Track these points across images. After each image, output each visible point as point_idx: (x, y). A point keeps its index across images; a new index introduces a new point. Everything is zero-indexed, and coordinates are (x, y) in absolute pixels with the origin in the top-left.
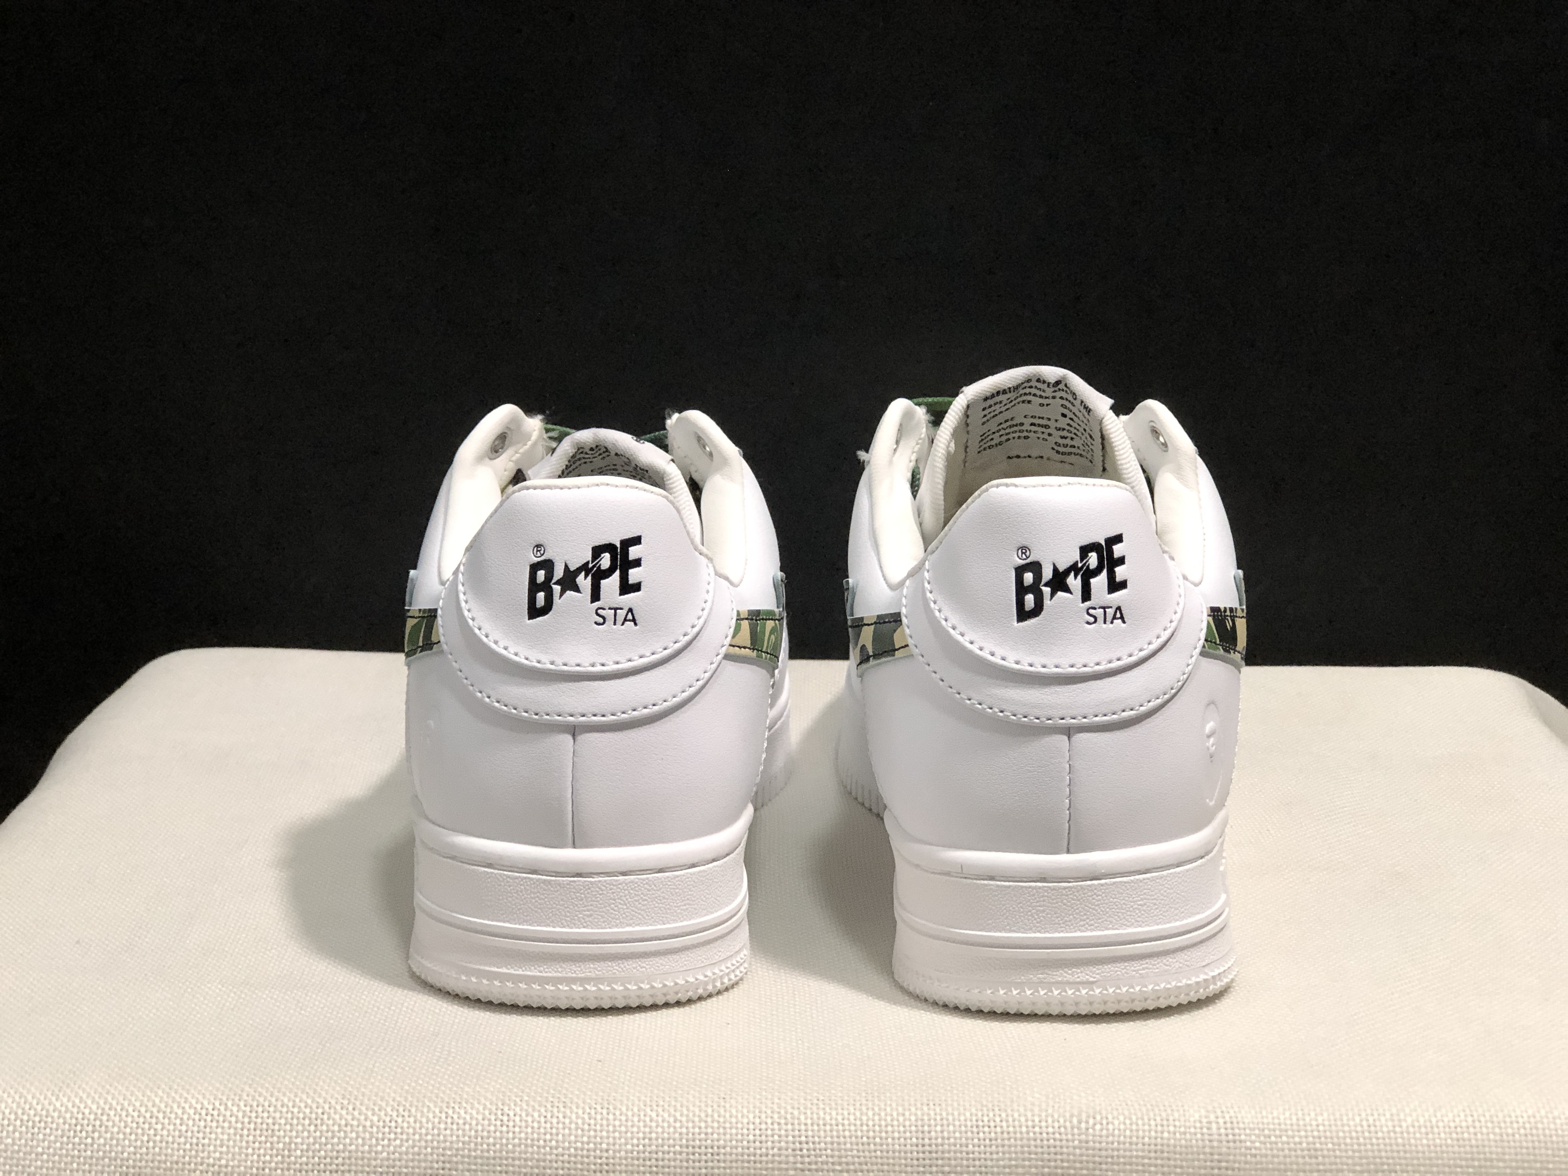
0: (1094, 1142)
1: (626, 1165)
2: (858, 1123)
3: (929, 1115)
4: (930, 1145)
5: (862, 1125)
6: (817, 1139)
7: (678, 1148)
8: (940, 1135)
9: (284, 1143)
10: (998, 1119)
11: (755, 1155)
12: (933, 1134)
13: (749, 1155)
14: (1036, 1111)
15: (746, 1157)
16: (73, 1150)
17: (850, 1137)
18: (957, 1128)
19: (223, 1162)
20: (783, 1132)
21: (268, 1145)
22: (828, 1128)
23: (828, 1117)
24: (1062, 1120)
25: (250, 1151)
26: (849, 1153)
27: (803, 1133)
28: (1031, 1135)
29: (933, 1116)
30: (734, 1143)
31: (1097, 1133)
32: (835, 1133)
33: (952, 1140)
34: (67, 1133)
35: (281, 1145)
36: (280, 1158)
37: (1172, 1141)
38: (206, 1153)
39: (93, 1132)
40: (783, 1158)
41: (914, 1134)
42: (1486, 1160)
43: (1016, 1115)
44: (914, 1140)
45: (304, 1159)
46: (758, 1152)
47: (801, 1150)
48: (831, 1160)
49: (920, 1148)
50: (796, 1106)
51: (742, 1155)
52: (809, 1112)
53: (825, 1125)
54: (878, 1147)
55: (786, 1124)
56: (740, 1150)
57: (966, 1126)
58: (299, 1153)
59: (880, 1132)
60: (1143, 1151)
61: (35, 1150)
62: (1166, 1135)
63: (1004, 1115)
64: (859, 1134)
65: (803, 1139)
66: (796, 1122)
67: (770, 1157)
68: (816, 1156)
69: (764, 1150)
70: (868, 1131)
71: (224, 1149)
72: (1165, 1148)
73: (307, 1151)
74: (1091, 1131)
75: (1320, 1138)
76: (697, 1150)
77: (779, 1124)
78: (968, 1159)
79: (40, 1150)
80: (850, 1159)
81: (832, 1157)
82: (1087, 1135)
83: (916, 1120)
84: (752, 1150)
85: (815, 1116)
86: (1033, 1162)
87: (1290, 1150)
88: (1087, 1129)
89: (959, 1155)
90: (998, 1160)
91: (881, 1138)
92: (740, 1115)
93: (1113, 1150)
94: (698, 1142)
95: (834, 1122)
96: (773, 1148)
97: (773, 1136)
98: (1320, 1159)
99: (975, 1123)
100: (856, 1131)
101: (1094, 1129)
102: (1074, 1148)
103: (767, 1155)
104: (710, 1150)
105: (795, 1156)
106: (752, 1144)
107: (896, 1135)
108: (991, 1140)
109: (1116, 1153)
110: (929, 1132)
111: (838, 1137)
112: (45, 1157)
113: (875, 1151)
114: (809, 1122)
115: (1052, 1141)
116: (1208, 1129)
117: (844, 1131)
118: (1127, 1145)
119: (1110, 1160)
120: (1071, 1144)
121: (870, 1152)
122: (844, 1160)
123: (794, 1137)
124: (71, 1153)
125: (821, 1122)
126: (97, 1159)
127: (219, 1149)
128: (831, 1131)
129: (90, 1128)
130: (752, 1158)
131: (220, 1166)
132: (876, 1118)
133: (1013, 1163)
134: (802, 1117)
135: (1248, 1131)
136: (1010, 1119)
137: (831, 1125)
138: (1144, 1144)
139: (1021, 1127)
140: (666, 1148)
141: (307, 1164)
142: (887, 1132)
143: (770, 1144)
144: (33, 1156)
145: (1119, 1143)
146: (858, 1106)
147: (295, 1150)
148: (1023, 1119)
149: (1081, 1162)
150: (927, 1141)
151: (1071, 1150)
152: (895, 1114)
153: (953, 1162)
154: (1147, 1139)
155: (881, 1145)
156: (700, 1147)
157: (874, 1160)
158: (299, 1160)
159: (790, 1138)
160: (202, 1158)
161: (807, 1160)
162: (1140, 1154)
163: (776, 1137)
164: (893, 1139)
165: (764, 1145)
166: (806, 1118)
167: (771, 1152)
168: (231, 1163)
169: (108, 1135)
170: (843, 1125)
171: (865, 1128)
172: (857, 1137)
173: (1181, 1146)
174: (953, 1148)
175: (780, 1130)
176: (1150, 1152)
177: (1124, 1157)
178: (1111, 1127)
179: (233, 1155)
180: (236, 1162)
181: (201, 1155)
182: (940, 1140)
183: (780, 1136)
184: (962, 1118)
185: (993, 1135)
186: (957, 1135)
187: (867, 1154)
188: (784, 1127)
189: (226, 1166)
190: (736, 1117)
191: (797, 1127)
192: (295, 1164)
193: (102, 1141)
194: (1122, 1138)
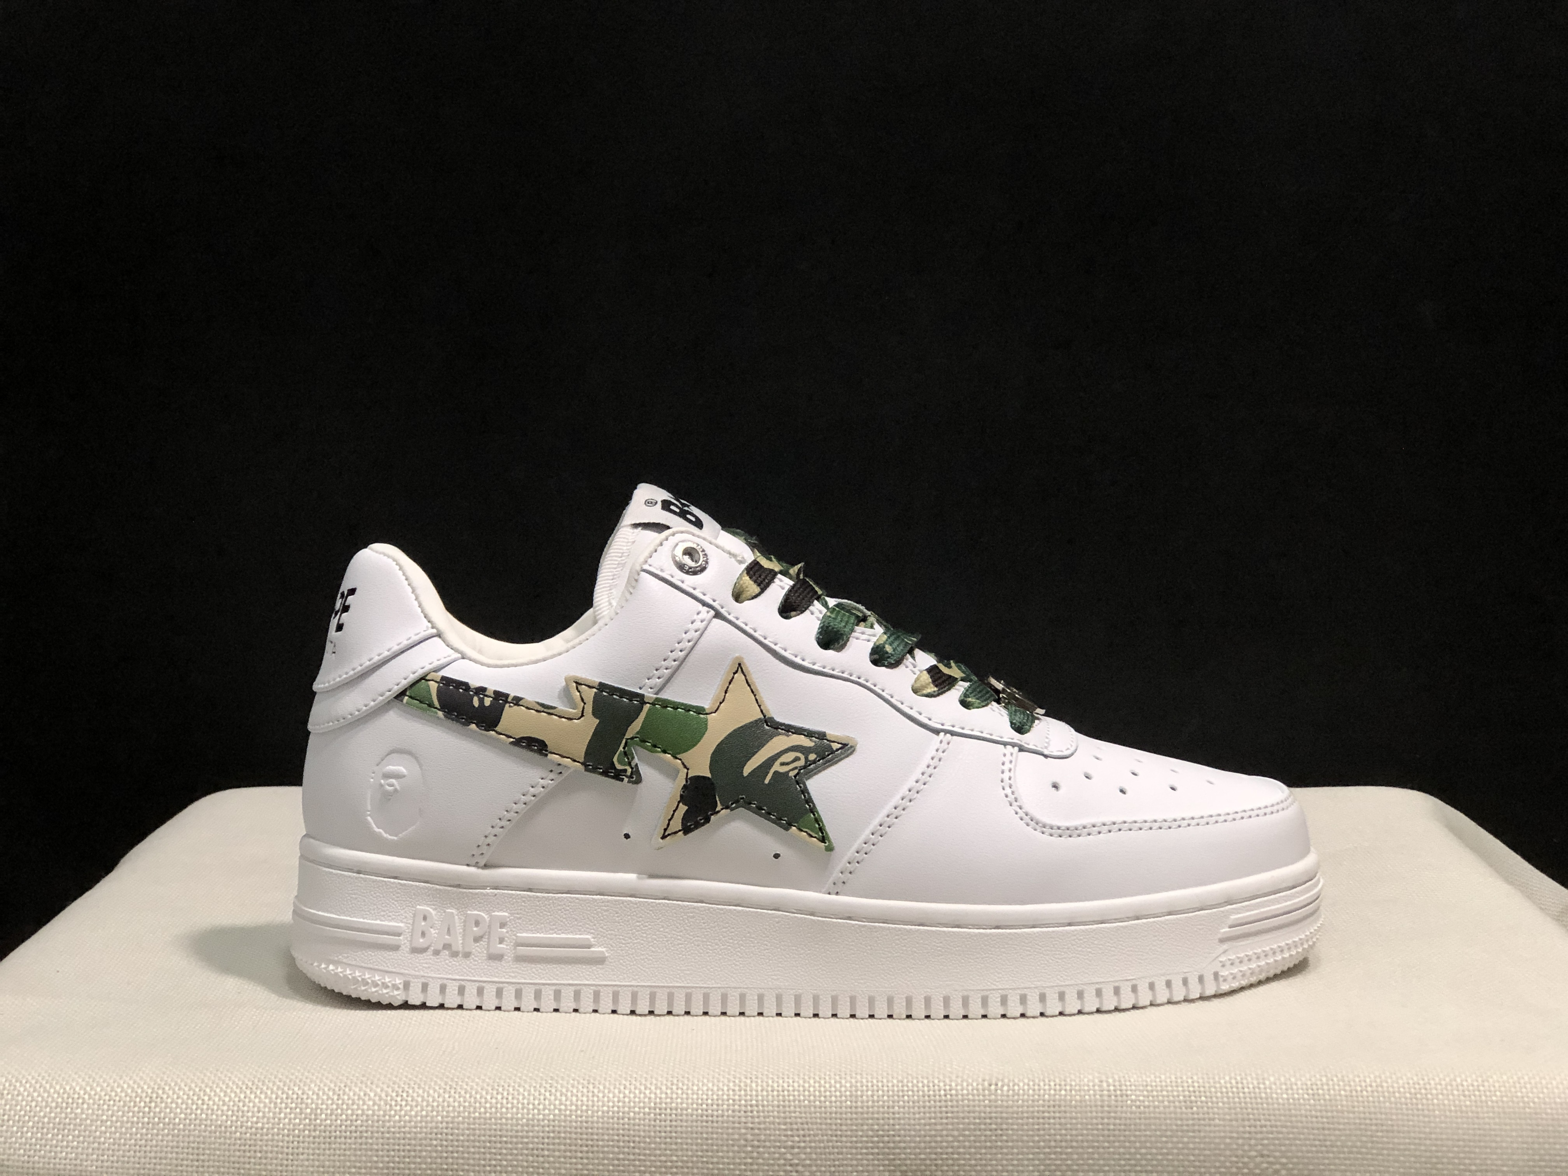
0: (1002, 1101)
1: (603, 1123)
2: (801, 1089)
3: (862, 1082)
4: (862, 1108)
5: (804, 1091)
6: (765, 1103)
7: (647, 1110)
8: (871, 1098)
9: (312, 1109)
10: (920, 1085)
11: (712, 1116)
12: (864, 1097)
13: (707, 1116)
14: (954, 1078)
15: (705, 1118)
16: (133, 1117)
17: (794, 1101)
18: (886, 1093)
19: (260, 1125)
20: (737, 1097)
21: (298, 1110)
22: (775, 1093)
23: (775, 1085)
24: (975, 1084)
25: (282, 1115)
26: (793, 1115)
27: (754, 1098)
28: (948, 1097)
29: (865, 1083)
30: (695, 1106)
31: (1005, 1093)
32: (781, 1098)
33: (881, 1103)
34: (128, 1104)
35: (308, 1111)
36: (307, 1121)
37: (1069, 1098)
38: (245, 1118)
39: (150, 1102)
40: (736, 1119)
41: (849, 1098)
42: (1337, 1111)
43: (936, 1081)
44: (849, 1103)
45: (328, 1122)
46: (715, 1113)
47: (752, 1112)
48: (777, 1120)
49: (854, 1110)
50: (749, 1076)
51: (702, 1116)
52: (759, 1081)
53: (772, 1091)
54: (818, 1110)
55: (740, 1090)
56: (700, 1111)
57: (893, 1091)
58: (323, 1116)
59: (820, 1096)
60: (1043, 1106)
61: (100, 1118)
62: (1063, 1092)
63: (926, 1082)
64: (802, 1098)
65: (754, 1102)
66: (748, 1089)
67: (725, 1118)
68: (764, 1117)
69: (720, 1112)
70: (809, 1096)
71: (261, 1114)
72: (1063, 1103)
73: (331, 1115)
74: (999, 1092)
75: (1194, 1092)
76: (663, 1111)
77: (734, 1090)
78: (894, 1119)
79: (105, 1118)
80: (793, 1120)
81: (778, 1118)
82: (996, 1095)
83: (851, 1087)
84: (710, 1112)
85: (765, 1084)
86: (950, 1120)
87: (1169, 1102)
88: (996, 1090)
89: (886, 1115)
90: (919, 1119)
91: (820, 1102)
92: (700, 1084)
93: (1018, 1107)
94: (664, 1105)
95: (780, 1089)
96: (728, 1110)
97: (728, 1100)
98: (1195, 1109)
99: (900, 1088)
100: (799, 1096)
101: (1002, 1090)
102: (985, 1106)
103: (723, 1116)
104: (674, 1112)
105: (746, 1117)
106: (710, 1107)
107: (833, 1099)
108: (913, 1102)
109: (1020, 1109)
110: (862, 1096)
111: (784, 1101)
112: (109, 1123)
113: (815, 1113)
114: (760, 1088)
115: (966, 1102)
116: (1099, 1086)
117: (789, 1096)
118: (1030, 1102)
119: (1015, 1115)
120: (982, 1103)
121: (810, 1113)
122: (788, 1120)
123: (746, 1101)
124: (131, 1120)
125: (770, 1089)
126: (153, 1124)
127: (257, 1114)
128: (778, 1096)
129: (148, 1100)
130: (710, 1118)
131: (257, 1129)
132: (817, 1085)
133: (933, 1121)
134: (754, 1085)
135: (1133, 1088)
136: (931, 1085)
137: (778, 1091)
138: (1044, 1101)
139: (940, 1091)
140: (637, 1109)
141: (330, 1126)
142: (825, 1097)
143: (725, 1107)
144: (99, 1122)
145: (1023, 1101)
146: (802, 1076)
147: (321, 1115)
148: (942, 1084)
149: (990, 1118)
150: (859, 1104)
151: (982, 1108)
152: (833, 1082)
153: (881, 1122)
154: (1047, 1096)
155: (820, 1107)
156: (666, 1109)
157: (814, 1120)
158: (324, 1123)
159: (743, 1102)
160: (242, 1122)
161: (757, 1120)
162: (1041, 1109)
163: (731, 1101)
164: (831, 1102)
165: (721, 1108)
166: (757, 1086)
167: (726, 1114)
168: (266, 1126)
169: (163, 1105)
170: (788, 1091)
171: (807, 1093)
172: (799, 1101)
173: (1076, 1101)
174: (881, 1110)
175: (734, 1095)
176: (1049, 1107)
177: (1027, 1112)
178: (1016, 1088)
179: (268, 1119)
180: (270, 1125)
181: (241, 1119)
182: (870, 1103)
183: (734, 1100)
184: (890, 1084)
185: (916, 1098)
186: (885, 1098)
187: (808, 1115)
188: (738, 1093)
189: (262, 1129)
190: (698, 1085)
191: (749, 1093)
192: (320, 1126)
193: (158, 1110)
194: (1026, 1097)
